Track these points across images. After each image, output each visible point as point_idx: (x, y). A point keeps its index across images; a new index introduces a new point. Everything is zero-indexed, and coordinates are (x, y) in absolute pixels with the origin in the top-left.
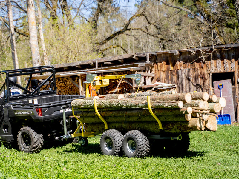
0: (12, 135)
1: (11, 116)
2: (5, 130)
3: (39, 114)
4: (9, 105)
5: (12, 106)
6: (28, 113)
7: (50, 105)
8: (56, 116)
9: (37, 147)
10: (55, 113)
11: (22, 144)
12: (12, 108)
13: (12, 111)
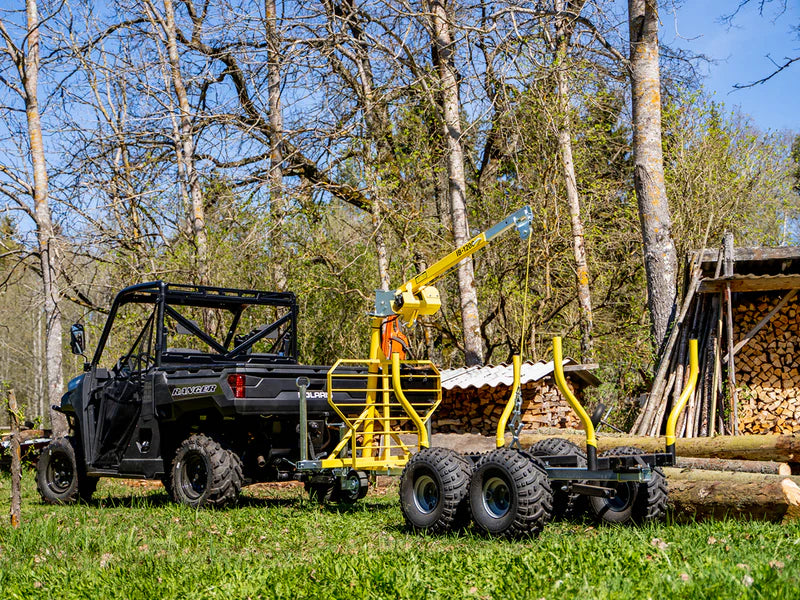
0: (159, 459)
1: (160, 403)
2: (141, 444)
3: (235, 390)
4: (159, 373)
5: (165, 374)
6: (206, 391)
7: (270, 369)
8: (283, 406)
9: (222, 494)
10: (282, 397)
11: (183, 484)
12: (166, 380)
13: (165, 387)
